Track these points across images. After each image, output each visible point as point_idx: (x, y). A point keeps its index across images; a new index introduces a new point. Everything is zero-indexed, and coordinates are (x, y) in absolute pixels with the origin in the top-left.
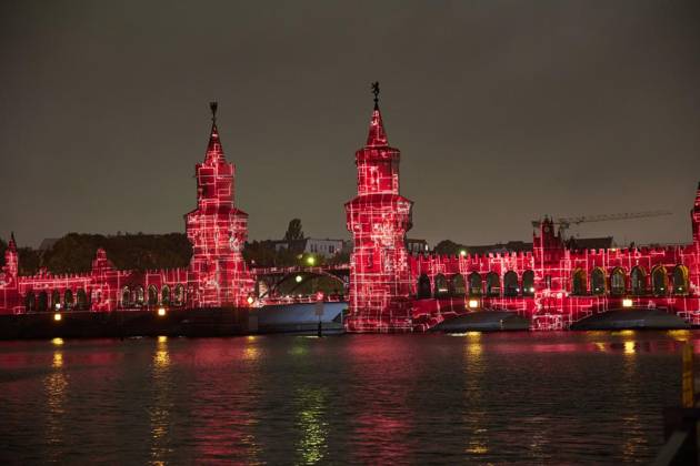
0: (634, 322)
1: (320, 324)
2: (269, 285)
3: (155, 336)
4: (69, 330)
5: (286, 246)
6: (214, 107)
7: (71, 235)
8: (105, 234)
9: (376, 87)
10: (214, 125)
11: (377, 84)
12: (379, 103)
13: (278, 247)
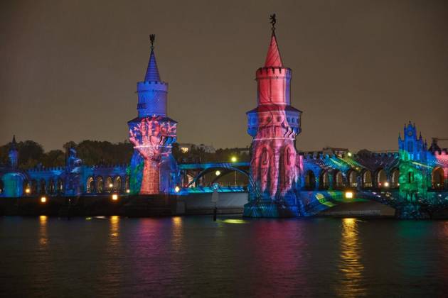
3: (109, 215)
4: (49, 209)
6: (152, 38)
10: (152, 53)
11: (274, 15)
12: (275, 31)
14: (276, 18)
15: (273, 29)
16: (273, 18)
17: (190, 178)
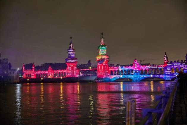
0: (153, 80)
1: (91, 80)
2: (82, 73)
3: (60, 83)
5: (87, 65)
6: (71, 38)
7: (46, 63)
8: (53, 63)
9: (102, 34)
12: (103, 37)
13: (86, 65)
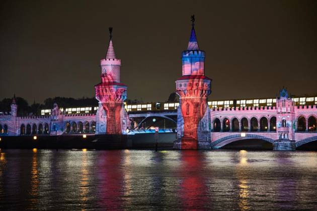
6: (111, 30)
14: (195, 17)
15: (193, 25)
16: (193, 17)
17: (135, 124)
